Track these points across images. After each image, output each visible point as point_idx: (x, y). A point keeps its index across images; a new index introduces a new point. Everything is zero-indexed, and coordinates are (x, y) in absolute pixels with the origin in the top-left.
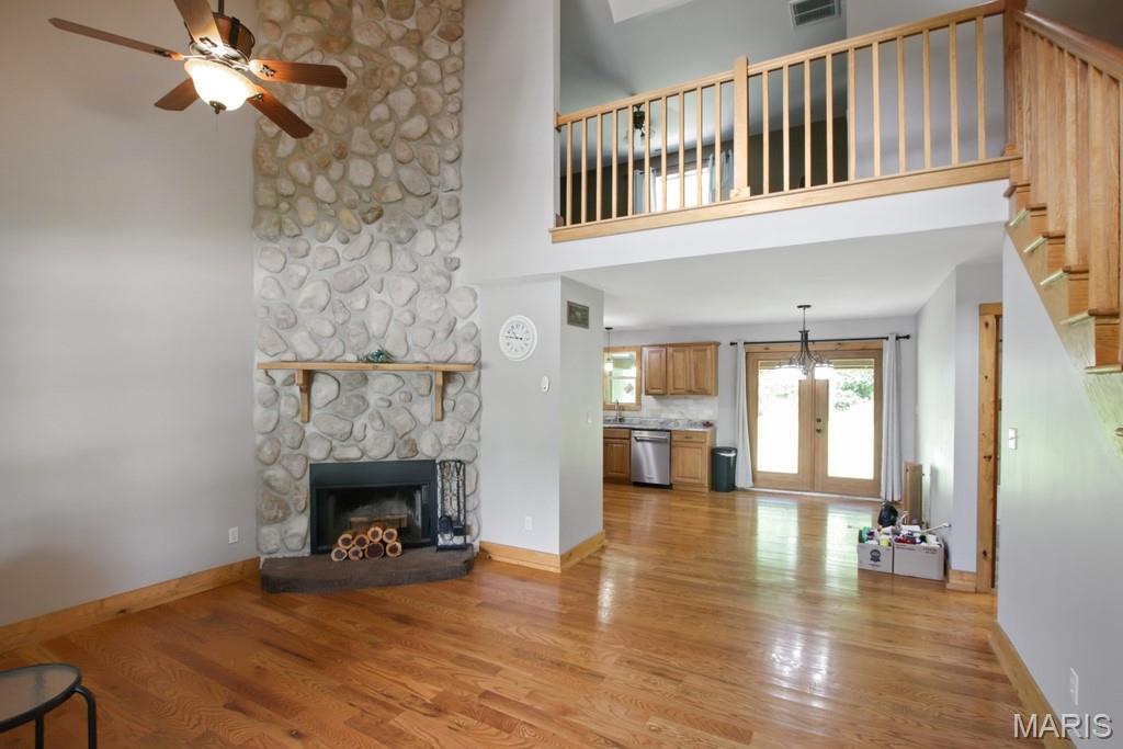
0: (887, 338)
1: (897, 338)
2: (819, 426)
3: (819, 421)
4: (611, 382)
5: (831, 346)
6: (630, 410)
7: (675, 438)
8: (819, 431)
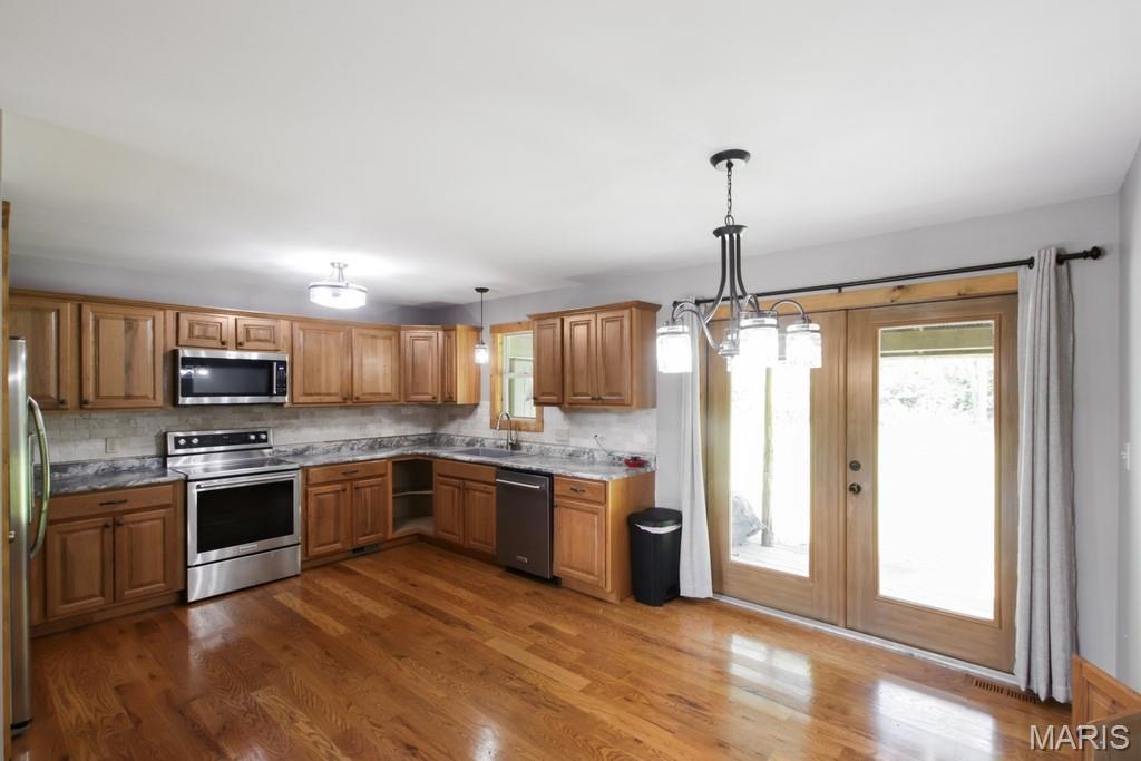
0: (1030, 263)
1: (1062, 258)
2: (854, 477)
3: (855, 466)
4: (511, 381)
5: (880, 294)
6: (528, 430)
7: (557, 489)
8: (856, 489)
